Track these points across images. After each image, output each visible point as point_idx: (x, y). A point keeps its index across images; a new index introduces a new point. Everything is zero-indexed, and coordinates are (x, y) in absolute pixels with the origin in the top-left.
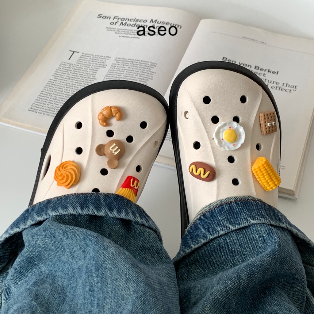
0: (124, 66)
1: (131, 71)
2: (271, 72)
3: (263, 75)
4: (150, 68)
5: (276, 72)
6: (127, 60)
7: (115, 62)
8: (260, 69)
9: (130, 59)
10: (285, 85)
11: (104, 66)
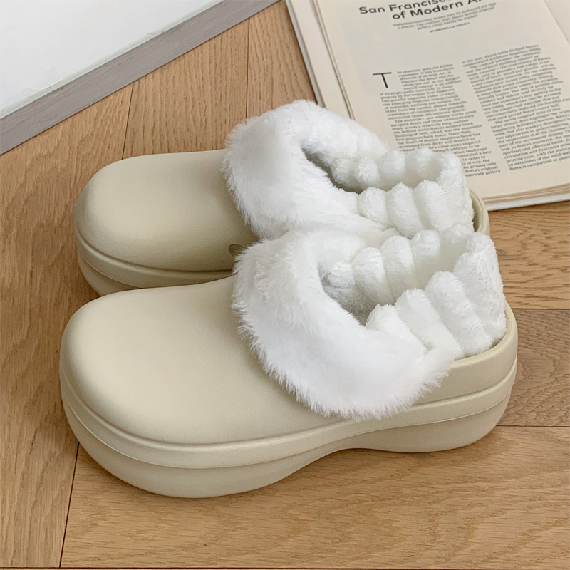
6: (485, 59)
7: (468, 69)
11: (455, 80)
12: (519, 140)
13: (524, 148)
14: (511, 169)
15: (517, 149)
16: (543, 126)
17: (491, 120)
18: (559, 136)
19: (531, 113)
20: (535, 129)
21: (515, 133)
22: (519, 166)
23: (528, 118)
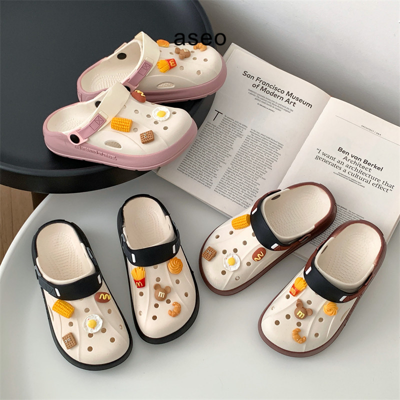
0: (257, 142)
1: (261, 149)
2: (377, 168)
3: (368, 170)
4: (277, 149)
5: (381, 169)
6: (260, 135)
7: (250, 134)
8: (368, 163)
9: (262, 135)
10: (384, 183)
11: (240, 135)
12: (230, 181)
13: (228, 186)
14: (215, 190)
15: (225, 184)
16: (243, 183)
17: (231, 164)
18: (243, 191)
19: (246, 173)
20: (240, 181)
21: (233, 177)
22: (218, 191)
23: (243, 174)
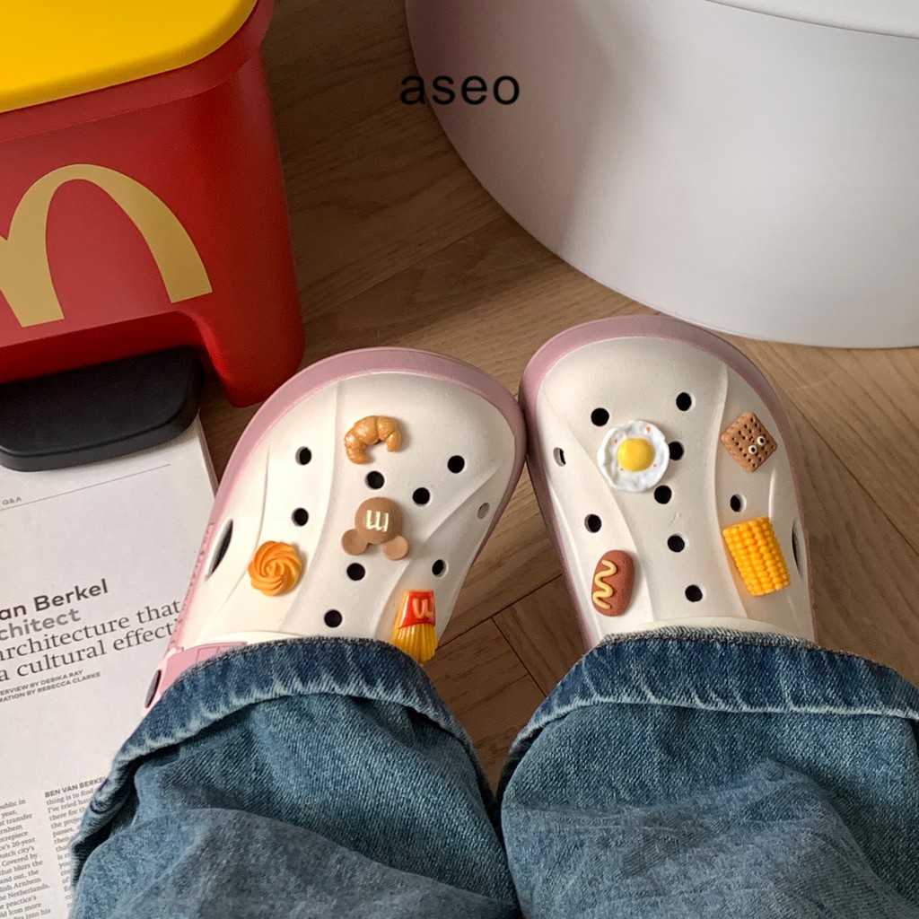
2: (87, 593)
3: (69, 618)
5: (101, 586)
8: (50, 601)
10: (145, 617)
